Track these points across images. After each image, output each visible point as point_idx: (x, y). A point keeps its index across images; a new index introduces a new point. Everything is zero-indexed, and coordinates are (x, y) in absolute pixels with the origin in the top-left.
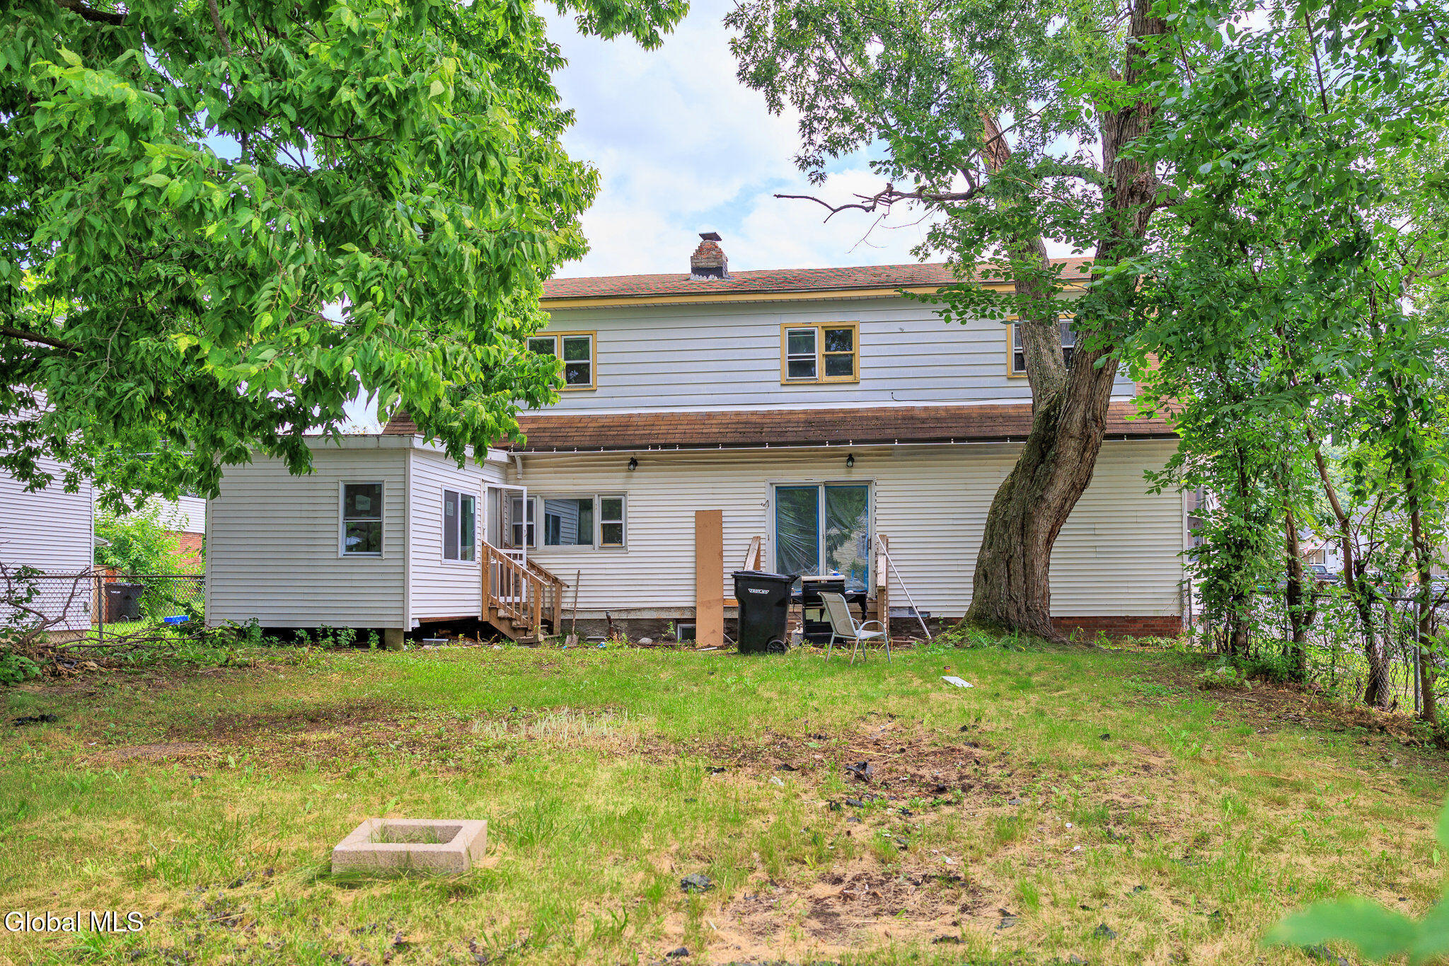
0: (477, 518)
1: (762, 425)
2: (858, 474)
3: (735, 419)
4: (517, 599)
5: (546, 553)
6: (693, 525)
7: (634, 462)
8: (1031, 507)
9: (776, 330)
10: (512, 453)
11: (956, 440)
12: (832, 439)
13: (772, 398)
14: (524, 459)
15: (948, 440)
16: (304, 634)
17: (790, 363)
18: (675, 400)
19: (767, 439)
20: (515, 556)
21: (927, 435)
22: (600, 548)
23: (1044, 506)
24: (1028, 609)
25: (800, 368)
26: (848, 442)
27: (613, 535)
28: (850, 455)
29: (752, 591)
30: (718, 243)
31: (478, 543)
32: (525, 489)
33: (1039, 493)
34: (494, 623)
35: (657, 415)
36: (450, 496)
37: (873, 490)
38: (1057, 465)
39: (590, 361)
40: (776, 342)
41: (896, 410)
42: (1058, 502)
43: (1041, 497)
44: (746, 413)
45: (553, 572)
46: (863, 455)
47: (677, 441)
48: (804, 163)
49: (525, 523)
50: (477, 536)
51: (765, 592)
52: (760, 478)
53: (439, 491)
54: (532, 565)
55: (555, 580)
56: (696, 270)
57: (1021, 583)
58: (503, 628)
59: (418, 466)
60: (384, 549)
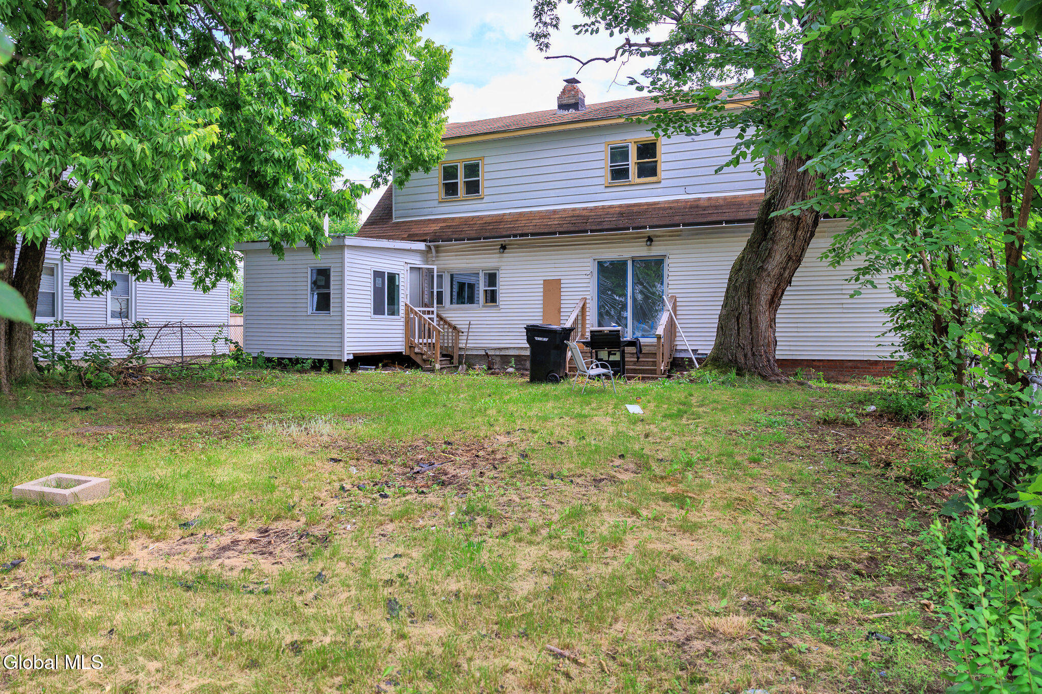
0: (401, 288)
1: (588, 217)
2: (656, 251)
3: (571, 214)
4: (430, 341)
5: (450, 310)
6: (542, 290)
7: (504, 247)
8: (754, 276)
9: (602, 147)
10: (428, 244)
11: (727, 222)
12: (634, 225)
13: (599, 197)
14: (437, 247)
15: (721, 222)
16: (287, 362)
17: (612, 171)
18: (533, 202)
19: (589, 227)
20: (429, 312)
21: (705, 220)
22: (484, 306)
23: (764, 274)
24: (753, 354)
25: (619, 174)
26: (645, 227)
27: (492, 297)
28: (649, 237)
29: (537, 338)
30: (578, 85)
31: (402, 304)
32: (435, 267)
33: (760, 264)
34: (413, 357)
35: (520, 213)
36: (378, 274)
37: (667, 261)
38: (774, 242)
39: (480, 178)
40: (602, 156)
41: (686, 201)
42: (776, 271)
43: (762, 267)
44: (579, 209)
45: (454, 323)
46: (659, 236)
47: (530, 231)
48: (536, 37)
49: (435, 290)
50: (401, 299)
51: (546, 339)
52: (587, 255)
53: (369, 272)
54: (440, 318)
55: (455, 328)
56: (561, 107)
57: (748, 334)
58: (418, 360)
59: (350, 256)
60: (332, 309)
